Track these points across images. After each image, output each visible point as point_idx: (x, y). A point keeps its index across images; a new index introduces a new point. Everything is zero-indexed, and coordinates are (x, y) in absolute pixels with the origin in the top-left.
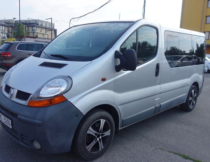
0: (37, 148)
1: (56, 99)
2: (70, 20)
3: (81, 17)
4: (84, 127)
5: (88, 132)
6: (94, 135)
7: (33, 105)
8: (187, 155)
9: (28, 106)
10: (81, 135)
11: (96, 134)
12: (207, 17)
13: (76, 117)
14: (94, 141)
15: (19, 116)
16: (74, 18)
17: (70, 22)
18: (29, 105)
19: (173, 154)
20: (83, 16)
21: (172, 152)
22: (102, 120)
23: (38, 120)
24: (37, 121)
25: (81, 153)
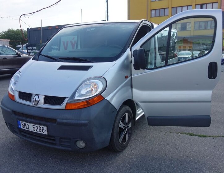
0: (81, 147)
1: (95, 99)
2: (20, 17)
3: (34, 13)
4: (117, 122)
5: (120, 126)
6: (123, 128)
7: (71, 108)
8: (191, 133)
9: (65, 109)
10: (116, 129)
11: (124, 127)
12: (151, 10)
13: (113, 113)
14: (123, 133)
15: (58, 120)
16: (24, 14)
17: (20, 19)
18: (67, 108)
19: (181, 134)
20: (36, 12)
21: (179, 133)
22: (126, 114)
23: (83, 120)
24: (83, 122)
25: (116, 146)
